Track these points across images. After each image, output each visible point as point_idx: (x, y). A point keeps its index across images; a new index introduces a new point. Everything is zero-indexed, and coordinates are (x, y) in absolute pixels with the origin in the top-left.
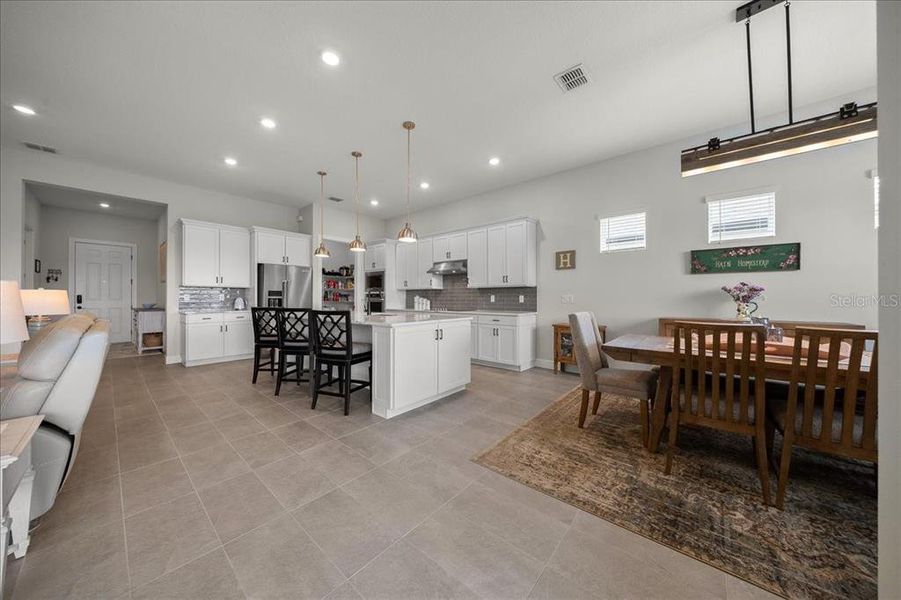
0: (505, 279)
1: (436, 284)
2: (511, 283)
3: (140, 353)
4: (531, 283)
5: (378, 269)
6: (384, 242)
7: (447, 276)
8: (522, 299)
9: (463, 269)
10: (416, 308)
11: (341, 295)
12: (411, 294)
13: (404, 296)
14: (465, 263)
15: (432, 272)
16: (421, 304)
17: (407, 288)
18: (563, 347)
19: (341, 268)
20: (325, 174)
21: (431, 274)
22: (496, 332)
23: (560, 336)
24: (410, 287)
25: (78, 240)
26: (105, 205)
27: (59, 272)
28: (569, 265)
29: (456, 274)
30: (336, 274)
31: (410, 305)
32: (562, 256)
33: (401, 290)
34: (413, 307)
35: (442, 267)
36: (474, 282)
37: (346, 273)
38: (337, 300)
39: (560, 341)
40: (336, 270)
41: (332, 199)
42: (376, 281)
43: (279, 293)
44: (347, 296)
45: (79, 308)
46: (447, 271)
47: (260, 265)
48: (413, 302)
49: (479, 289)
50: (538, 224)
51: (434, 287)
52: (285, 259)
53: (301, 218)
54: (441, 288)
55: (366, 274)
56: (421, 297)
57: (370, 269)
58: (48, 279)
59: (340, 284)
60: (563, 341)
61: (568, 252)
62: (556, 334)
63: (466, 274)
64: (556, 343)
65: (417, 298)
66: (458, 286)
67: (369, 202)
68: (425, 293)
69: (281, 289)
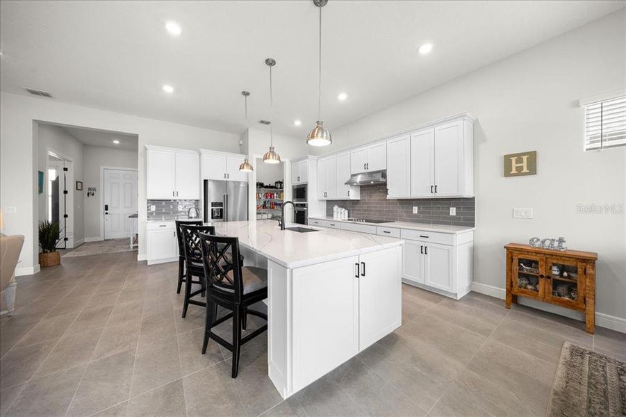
0: (434, 189)
1: (354, 195)
2: (440, 194)
3: (131, 248)
4: (468, 193)
5: (302, 182)
6: (307, 158)
7: (364, 187)
8: (453, 211)
9: (382, 180)
10: (335, 219)
11: (276, 204)
12: (330, 204)
13: (324, 205)
14: (384, 174)
15: (350, 183)
16: (341, 214)
17: (326, 199)
18: (521, 275)
19: (276, 183)
20: (248, 94)
21: (349, 186)
22: (424, 250)
23: (516, 261)
24: (330, 197)
25: (105, 167)
26: (116, 142)
27: (94, 189)
28: (525, 170)
29: (375, 185)
30: (272, 187)
31: (330, 213)
32: (514, 159)
33: (323, 201)
34: (332, 216)
35: (359, 179)
36: (394, 193)
37: (279, 186)
38: (273, 208)
39: (515, 267)
40: (273, 184)
41: (262, 122)
42: (301, 192)
43: (221, 204)
44: (280, 205)
45: (107, 213)
46: (365, 182)
47: (206, 181)
48: (333, 212)
49: (399, 200)
50: (476, 124)
51: (352, 197)
52: (226, 176)
53: (241, 142)
54: (359, 199)
55: (293, 186)
56: (339, 206)
57: (296, 183)
58: (88, 194)
59: (275, 195)
60: (521, 268)
61: (524, 154)
62: (510, 259)
63: (385, 184)
64: (510, 270)
65: (336, 208)
66: (375, 197)
67: (293, 122)
68: (343, 204)
69: (222, 201)
